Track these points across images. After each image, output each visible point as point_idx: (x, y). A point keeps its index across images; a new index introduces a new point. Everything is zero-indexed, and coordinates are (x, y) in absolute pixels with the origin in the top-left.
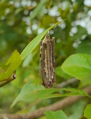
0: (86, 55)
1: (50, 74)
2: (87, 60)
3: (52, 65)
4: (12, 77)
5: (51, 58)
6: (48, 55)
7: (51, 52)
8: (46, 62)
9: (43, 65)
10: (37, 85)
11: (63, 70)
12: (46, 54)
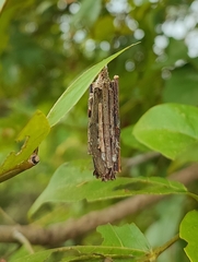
0: (183, 106)
1: (108, 153)
2: (187, 117)
3: (113, 133)
4: (31, 161)
5: (112, 119)
6: (106, 112)
7: (112, 107)
8: (101, 129)
9: (95, 133)
10: (83, 169)
11: (138, 138)
12: (100, 110)
